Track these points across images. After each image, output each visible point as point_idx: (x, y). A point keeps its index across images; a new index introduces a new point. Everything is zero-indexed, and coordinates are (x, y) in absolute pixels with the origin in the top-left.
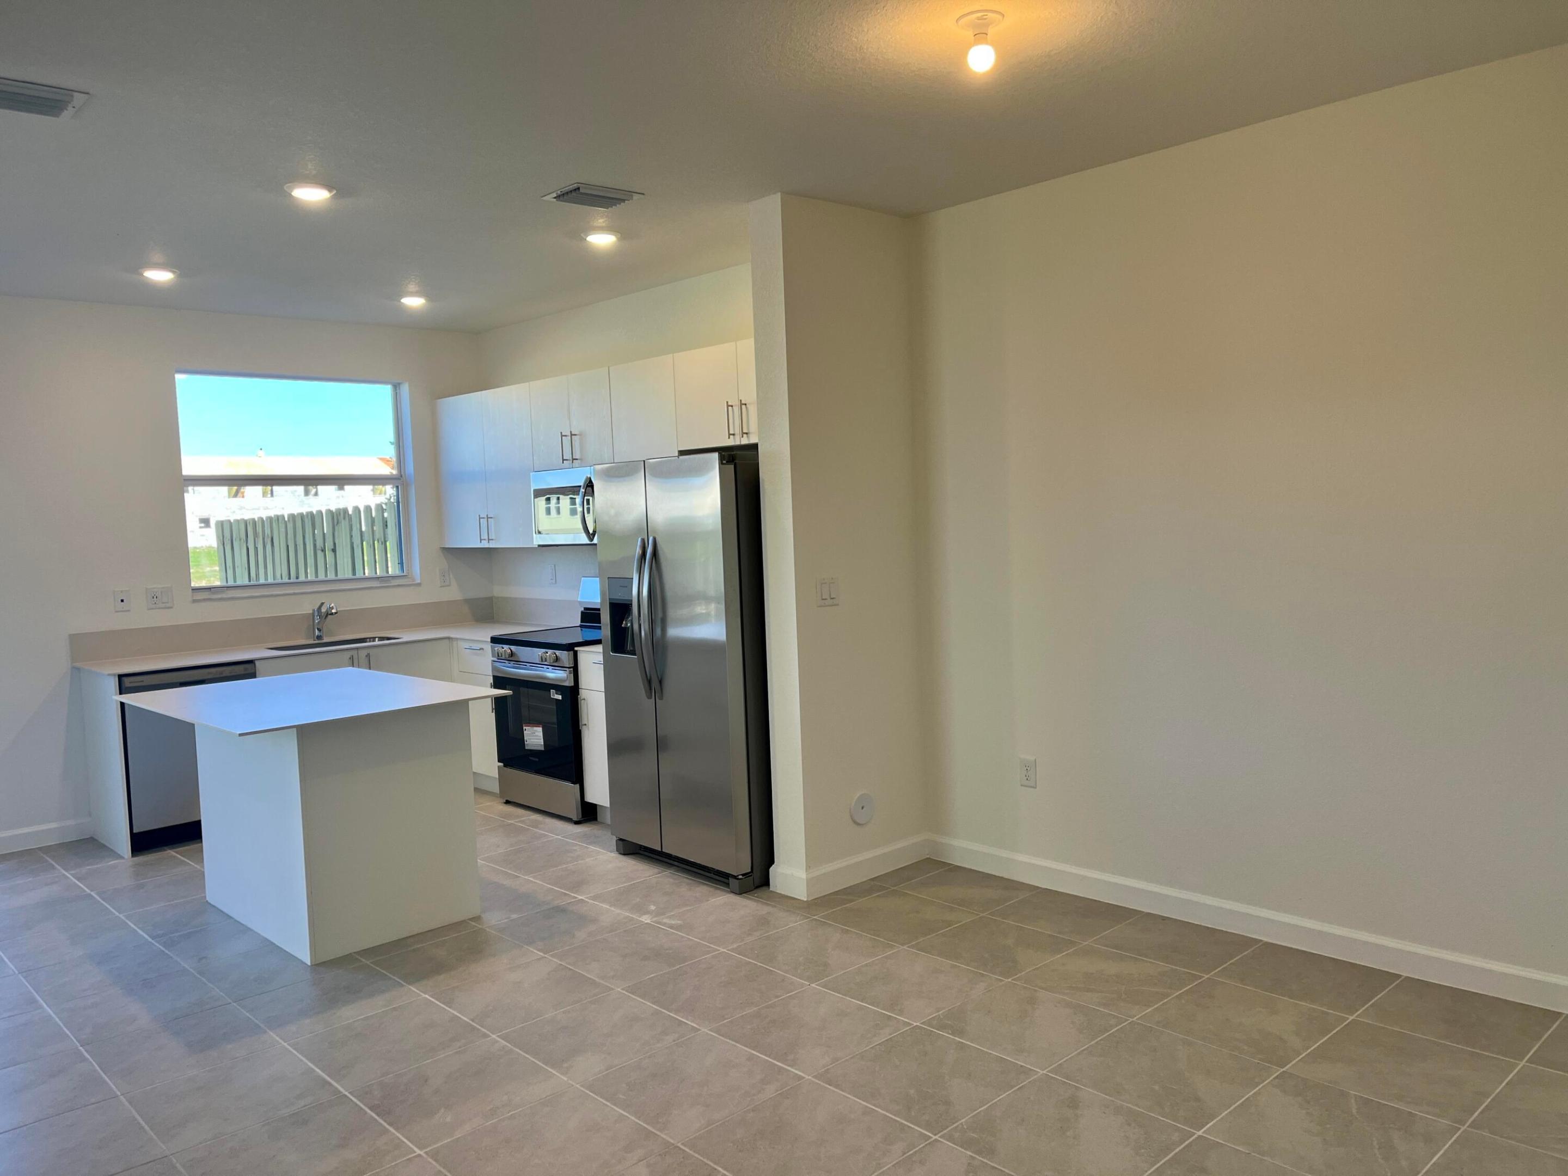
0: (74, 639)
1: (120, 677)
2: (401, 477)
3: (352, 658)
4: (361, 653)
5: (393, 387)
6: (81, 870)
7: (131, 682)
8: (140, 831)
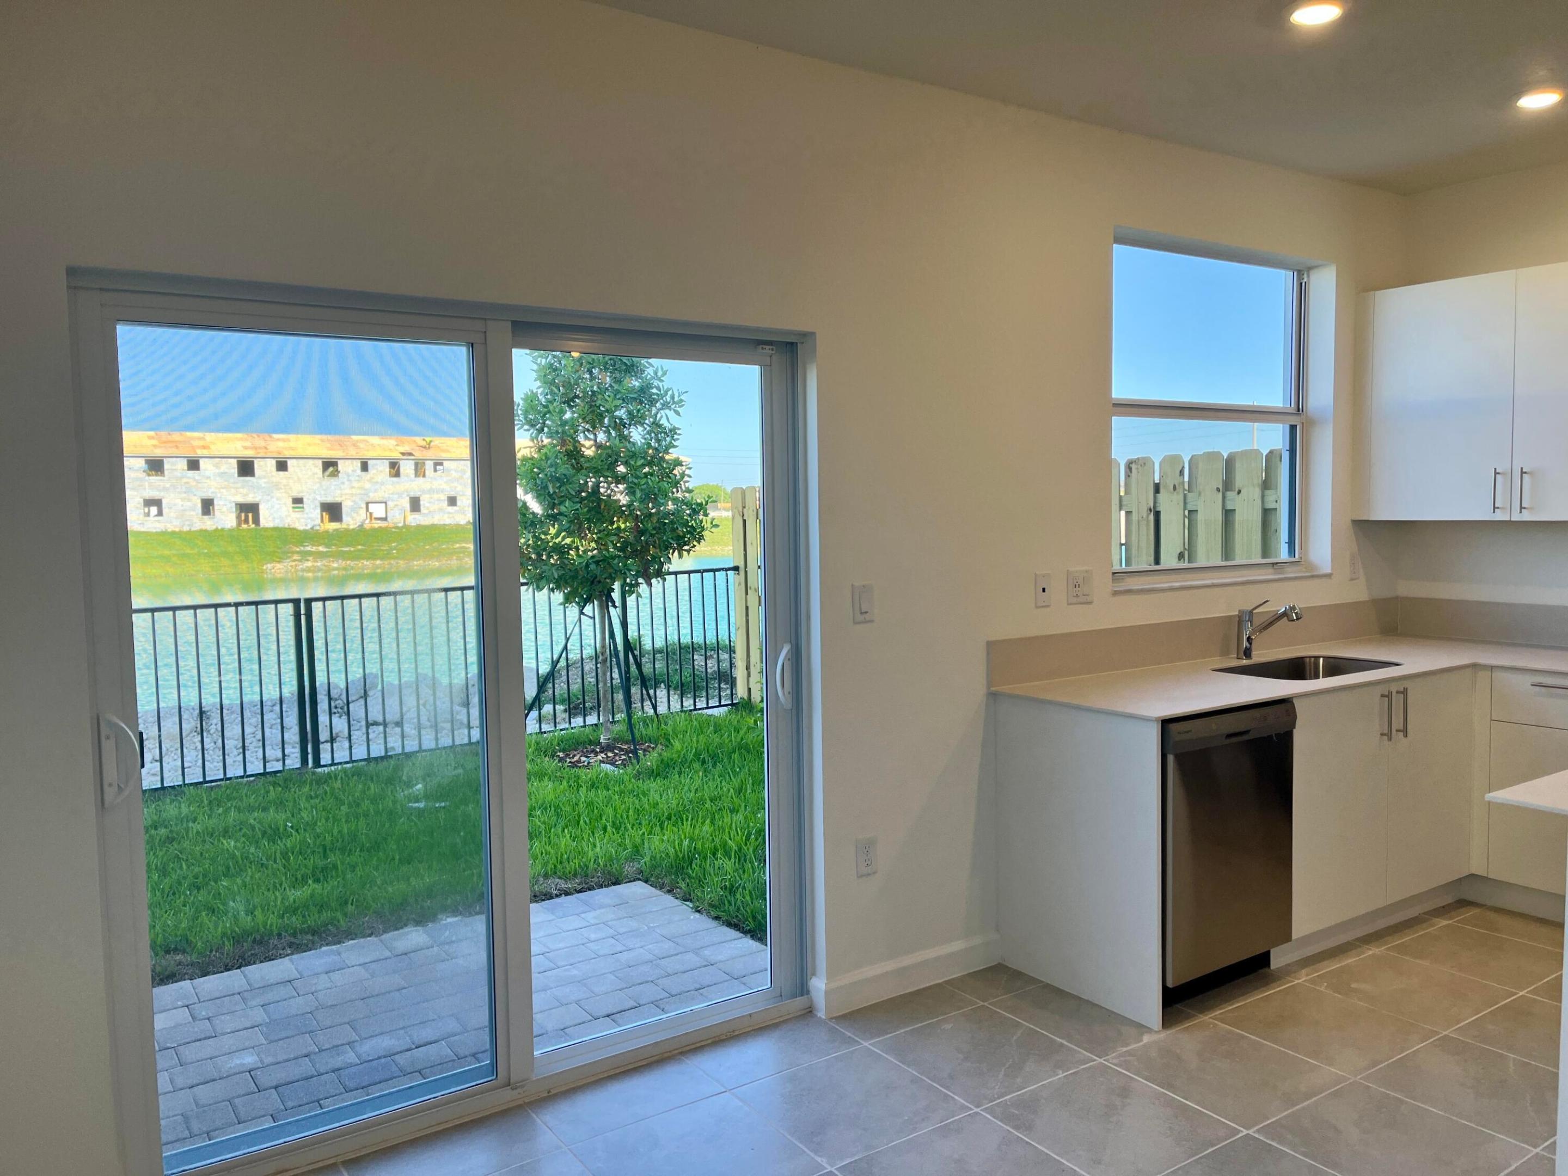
0: (993, 649)
1: (1166, 723)
2: (1299, 410)
3: (1388, 696)
4: (1394, 688)
5: (1295, 274)
6: (1120, 1055)
7: (1179, 733)
8: (1175, 985)
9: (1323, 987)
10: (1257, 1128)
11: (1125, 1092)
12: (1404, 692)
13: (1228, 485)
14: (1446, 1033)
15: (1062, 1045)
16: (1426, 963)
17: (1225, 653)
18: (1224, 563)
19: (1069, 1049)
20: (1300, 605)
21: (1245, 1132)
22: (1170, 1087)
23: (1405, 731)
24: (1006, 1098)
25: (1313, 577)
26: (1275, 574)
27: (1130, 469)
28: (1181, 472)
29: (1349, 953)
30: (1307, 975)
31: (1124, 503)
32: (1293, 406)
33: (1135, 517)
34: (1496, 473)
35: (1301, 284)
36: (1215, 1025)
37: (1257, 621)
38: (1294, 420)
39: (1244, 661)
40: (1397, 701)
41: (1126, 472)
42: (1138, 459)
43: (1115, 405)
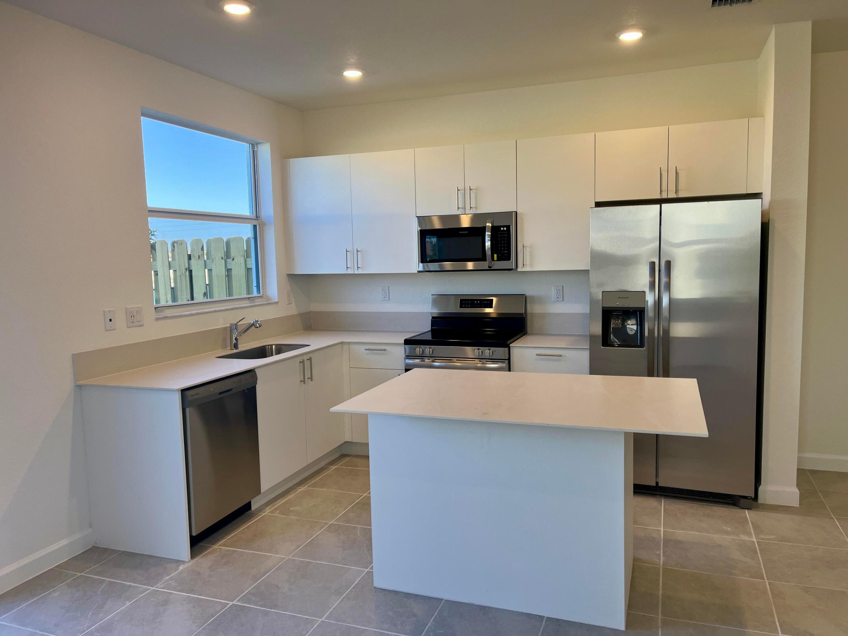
0: (77, 358)
1: (184, 391)
2: (257, 218)
3: (303, 362)
4: (305, 358)
5: (251, 145)
6: (165, 582)
7: (192, 396)
8: (197, 534)
9: (277, 514)
10: (237, 600)
11: (165, 603)
12: (310, 359)
13: (227, 255)
14: (331, 522)
15: (130, 586)
16: (325, 489)
17: (224, 347)
18: (228, 298)
19: (134, 587)
20: (260, 319)
21: (231, 603)
22: (192, 591)
23: (311, 378)
24: (91, 628)
25: (268, 304)
26: (250, 303)
27: (174, 246)
28: (202, 248)
29: (291, 493)
30: (270, 509)
31: (171, 265)
32: (254, 215)
33: (178, 274)
34: (347, 251)
35: (254, 151)
36: (220, 549)
37: (240, 329)
38: (255, 222)
39: (234, 351)
40: (307, 363)
41: (172, 248)
42: (178, 241)
43: (150, 211)
